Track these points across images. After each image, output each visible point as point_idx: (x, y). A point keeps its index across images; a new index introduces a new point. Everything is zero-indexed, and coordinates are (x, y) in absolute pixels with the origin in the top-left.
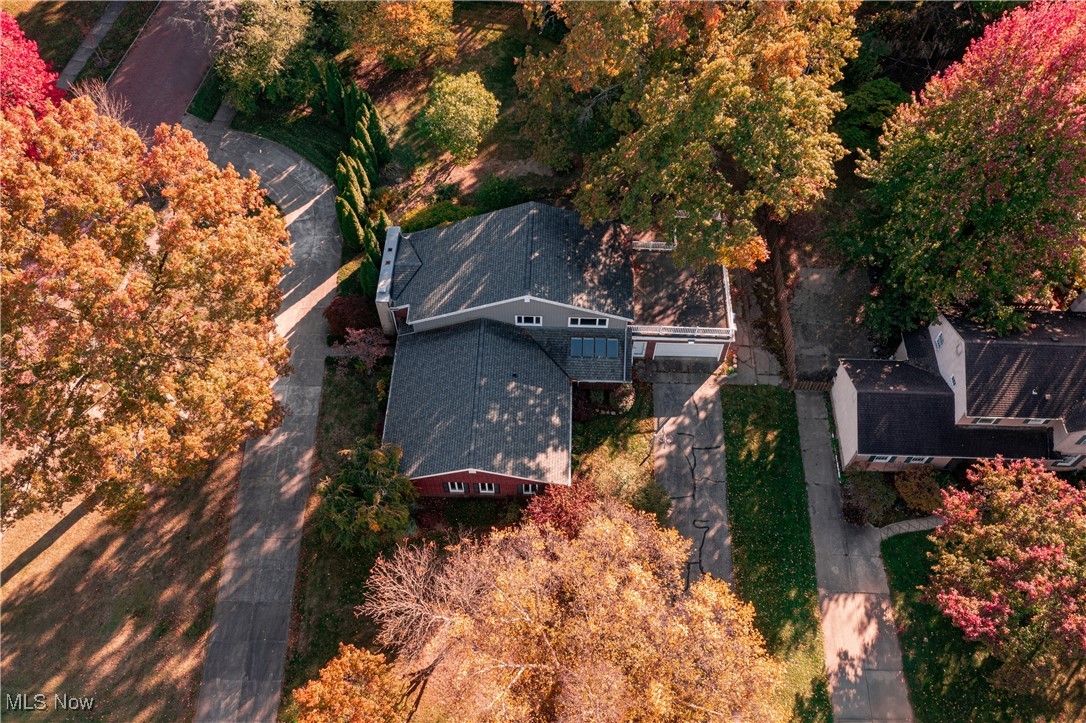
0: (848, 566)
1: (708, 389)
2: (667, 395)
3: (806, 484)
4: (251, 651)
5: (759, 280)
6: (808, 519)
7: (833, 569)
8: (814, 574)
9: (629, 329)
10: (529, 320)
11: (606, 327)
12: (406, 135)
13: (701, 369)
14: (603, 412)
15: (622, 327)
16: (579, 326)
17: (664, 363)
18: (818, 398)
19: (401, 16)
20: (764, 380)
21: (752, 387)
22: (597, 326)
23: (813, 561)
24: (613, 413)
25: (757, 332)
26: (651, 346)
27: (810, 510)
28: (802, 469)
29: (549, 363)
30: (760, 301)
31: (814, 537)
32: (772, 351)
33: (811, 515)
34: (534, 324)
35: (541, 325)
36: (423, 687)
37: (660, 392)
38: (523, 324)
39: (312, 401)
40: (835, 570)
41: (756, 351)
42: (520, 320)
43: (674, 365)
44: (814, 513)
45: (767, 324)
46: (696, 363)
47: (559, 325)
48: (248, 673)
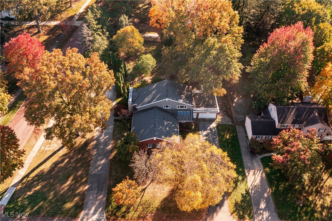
0: (252, 164)
1: (214, 125)
2: (202, 126)
3: (240, 146)
4: (98, 184)
5: (224, 101)
6: (241, 154)
7: (248, 164)
8: (244, 166)
9: (192, 109)
10: (167, 107)
11: (186, 108)
12: (133, 70)
13: (211, 121)
14: (186, 130)
15: (190, 108)
16: (180, 108)
17: (201, 120)
18: (242, 127)
19: (132, 41)
20: (227, 123)
21: (224, 124)
22: (184, 108)
23: (243, 163)
24: (189, 131)
25: (225, 113)
26: (198, 114)
27: (242, 152)
28: (239, 142)
29: (172, 117)
30: (225, 106)
31: (243, 157)
32: (229, 117)
33: (242, 153)
34: (168, 108)
35: (170, 108)
36: (144, 192)
37: (201, 126)
38: (165, 108)
39: (111, 129)
40: (249, 165)
41: (225, 117)
42: (165, 107)
43: (204, 120)
44: (243, 152)
45: (227, 111)
46: (210, 119)
47: (174, 108)
48: (98, 190)
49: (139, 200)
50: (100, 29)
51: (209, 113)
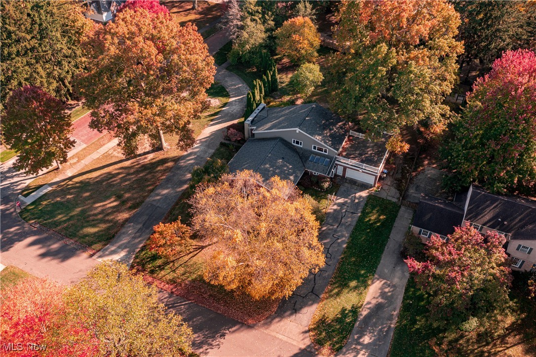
0: (393, 270)
1: (364, 194)
2: (345, 191)
3: (389, 238)
4: (148, 219)
5: (406, 165)
6: (383, 250)
7: (385, 270)
8: (376, 269)
9: (336, 158)
10: (297, 143)
11: (327, 154)
12: (287, 85)
13: (364, 186)
14: (315, 188)
15: (332, 156)
16: (316, 151)
17: (350, 180)
18: (411, 211)
19: (297, 40)
20: (389, 198)
21: (383, 199)
22: (323, 153)
23: (378, 264)
24: (319, 190)
25: (395, 182)
26: (345, 169)
27: (386, 247)
28: (390, 232)
29: (299, 160)
30: (403, 172)
31: (383, 256)
32: (399, 190)
33: (386, 249)
34: (299, 146)
35: (302, 146)
36: (200, 251)
37: (342, 189)
38: (295, 144)
39: (209, 154)
40: (386, 271)
41: (392, 188)
42: (294, 143)
43: (353, 182)
44: (388, 248)
45: (401, 180)
46: (363, 184)
47: (308, 148)
48: (143, 225)
49: (186, 258)
50: (260, 13)
51: (363, 172)
